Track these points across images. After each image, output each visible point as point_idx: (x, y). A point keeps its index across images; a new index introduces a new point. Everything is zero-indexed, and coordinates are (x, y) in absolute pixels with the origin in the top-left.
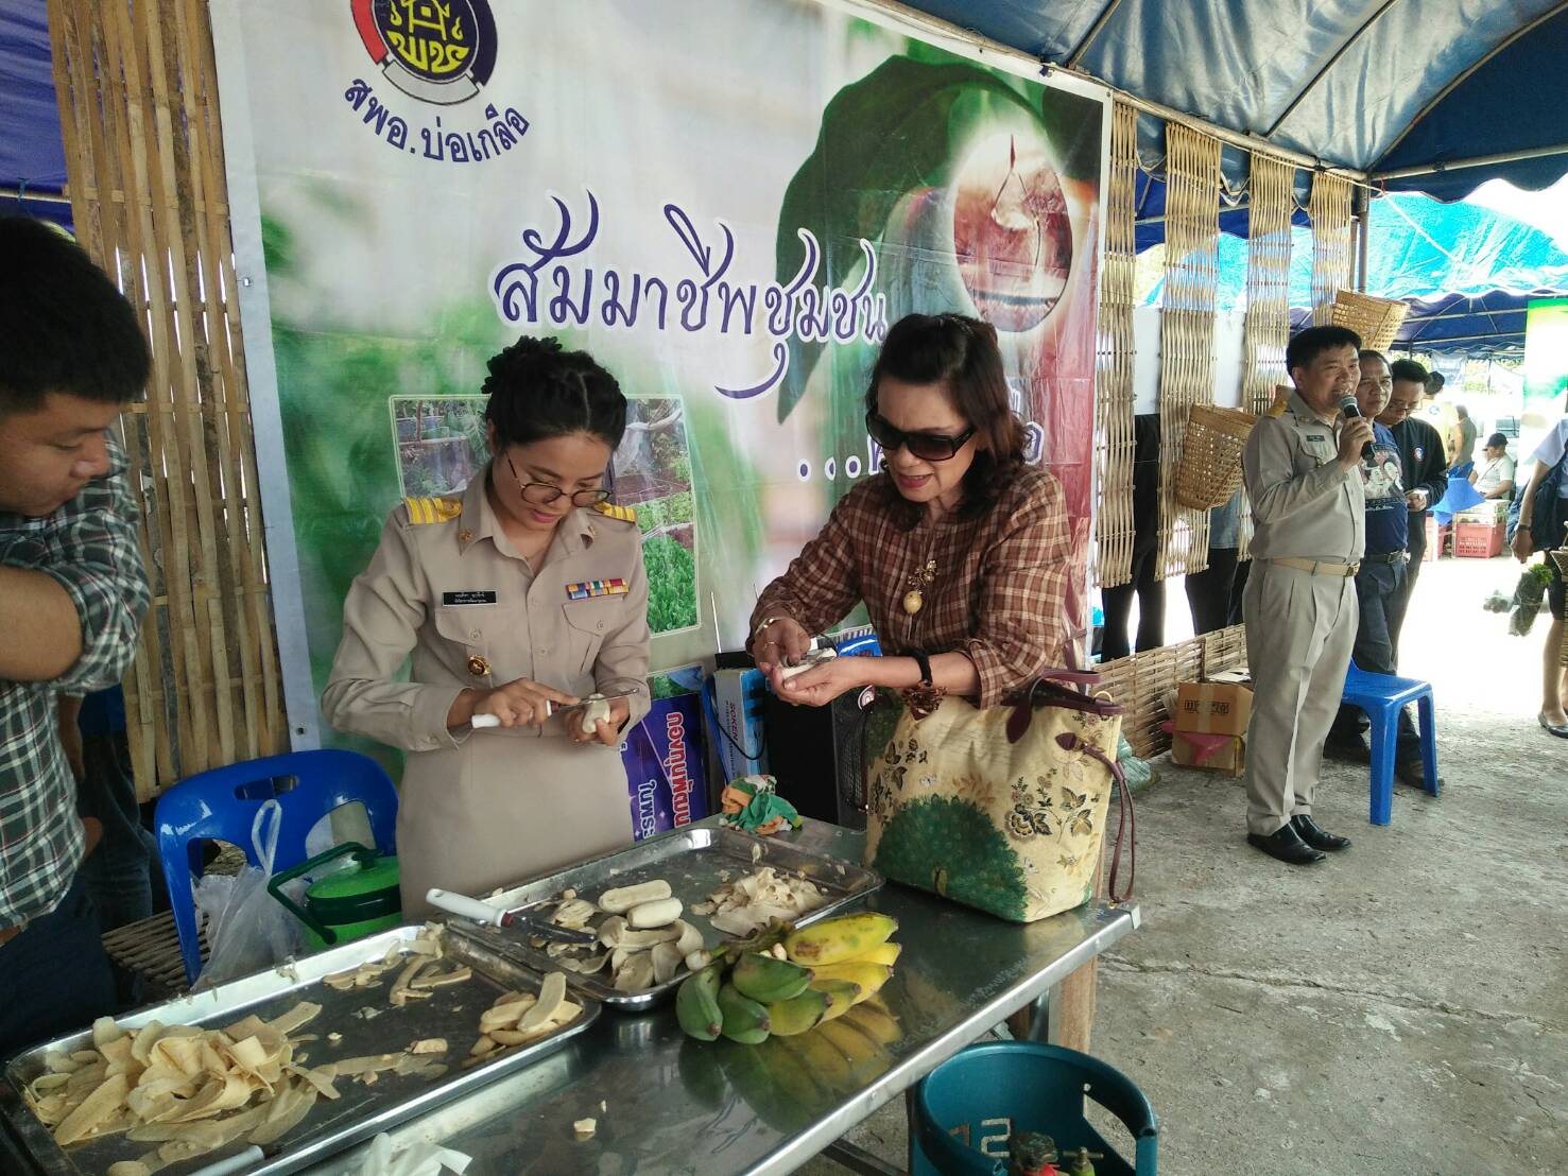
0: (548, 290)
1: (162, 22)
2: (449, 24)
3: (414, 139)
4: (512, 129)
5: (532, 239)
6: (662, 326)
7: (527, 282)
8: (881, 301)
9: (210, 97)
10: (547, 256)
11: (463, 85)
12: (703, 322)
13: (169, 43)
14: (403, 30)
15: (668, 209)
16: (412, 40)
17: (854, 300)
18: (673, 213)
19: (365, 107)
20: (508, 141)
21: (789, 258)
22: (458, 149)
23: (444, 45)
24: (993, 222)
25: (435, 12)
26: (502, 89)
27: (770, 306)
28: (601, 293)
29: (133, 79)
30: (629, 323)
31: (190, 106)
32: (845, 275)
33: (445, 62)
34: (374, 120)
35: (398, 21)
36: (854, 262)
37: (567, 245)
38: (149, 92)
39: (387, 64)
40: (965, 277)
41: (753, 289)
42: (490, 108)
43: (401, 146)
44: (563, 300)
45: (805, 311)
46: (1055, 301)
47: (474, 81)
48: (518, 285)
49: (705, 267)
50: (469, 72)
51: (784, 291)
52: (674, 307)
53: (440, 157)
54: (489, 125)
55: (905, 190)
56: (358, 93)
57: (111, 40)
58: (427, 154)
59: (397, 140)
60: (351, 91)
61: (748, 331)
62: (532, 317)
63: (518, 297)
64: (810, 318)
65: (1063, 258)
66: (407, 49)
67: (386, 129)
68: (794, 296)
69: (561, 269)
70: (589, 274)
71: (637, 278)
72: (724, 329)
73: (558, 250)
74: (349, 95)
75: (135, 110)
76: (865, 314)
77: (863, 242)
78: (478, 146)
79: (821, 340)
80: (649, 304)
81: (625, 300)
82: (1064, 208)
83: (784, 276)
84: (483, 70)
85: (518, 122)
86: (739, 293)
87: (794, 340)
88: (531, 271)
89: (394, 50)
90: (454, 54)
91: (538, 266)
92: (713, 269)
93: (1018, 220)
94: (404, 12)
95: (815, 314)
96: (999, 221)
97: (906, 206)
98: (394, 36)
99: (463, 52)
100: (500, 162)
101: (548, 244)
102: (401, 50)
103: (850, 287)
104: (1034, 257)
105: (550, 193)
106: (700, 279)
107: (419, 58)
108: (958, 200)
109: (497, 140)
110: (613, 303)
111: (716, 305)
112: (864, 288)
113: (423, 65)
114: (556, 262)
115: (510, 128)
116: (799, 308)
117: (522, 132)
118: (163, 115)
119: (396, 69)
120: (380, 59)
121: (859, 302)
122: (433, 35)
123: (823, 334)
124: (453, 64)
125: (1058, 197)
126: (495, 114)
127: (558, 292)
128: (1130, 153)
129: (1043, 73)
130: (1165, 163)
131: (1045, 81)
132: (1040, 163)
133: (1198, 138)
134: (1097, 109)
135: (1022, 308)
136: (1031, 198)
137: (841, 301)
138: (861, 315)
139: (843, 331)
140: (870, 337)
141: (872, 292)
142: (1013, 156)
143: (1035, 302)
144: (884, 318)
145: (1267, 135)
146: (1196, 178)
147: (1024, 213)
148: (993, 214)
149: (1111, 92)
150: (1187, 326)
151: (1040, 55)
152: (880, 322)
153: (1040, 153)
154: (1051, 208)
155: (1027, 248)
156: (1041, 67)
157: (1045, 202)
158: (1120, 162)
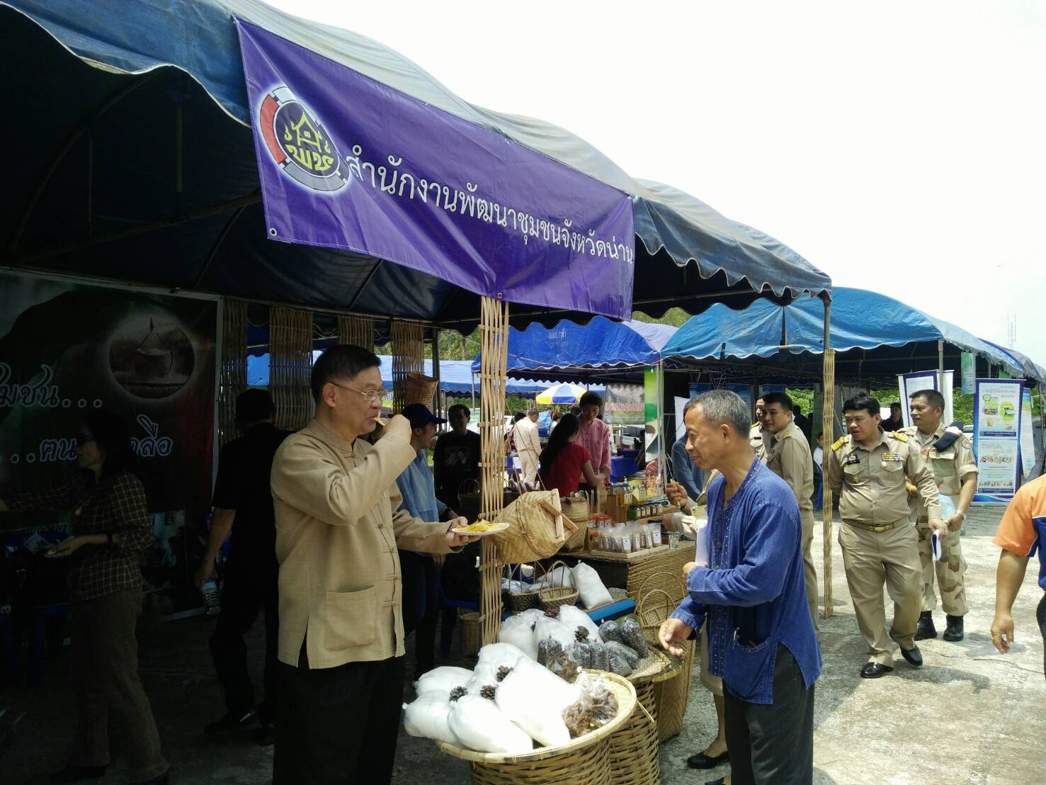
8: (55, 388)
17: (35, 390)
24: (139, 353)
32: (29, 379)
36: (36, 374)
40: (118, 378)
45: (2, 394)
55: (73, 344)
65: (187, 366)
76: (42, 395)
77: (43, 366)
79: (9, 406)
82: (190, 345)
93: (156, 352)
95: (8, 396)
96: (143, 352)
97: (73, 351)
103: (31, 385)
104: (168, 366)
108: (113, 345)
112: (43, 384)
121: (38, 391)
123: (11, 403)
125: (187, 341)
128: (242, 320)
129: (172, 292)
130: (269, 323)
131: (174, 295)
132: (172, 328)
133: (294, 311)
134: (215, 303)
135: (159, 388)
136: (166, 342)
137: (27, 390)
138: (39, 396)
139: (27, 401)
140: (44, 404)
141: (48, 386)
142: (152, 326)
143: (168, 385)
144: (56, 396)
145: (348, 307)
146: (292, 329)
147: (160, 349)
148: (139, 350)
149: (223, 297)
150: (288, 392)
151: (171, 285)
152: (53, 397)
153: (172, 324)
154: (179, 346)
155: (163, 363)
156: (170, 290)
157: (176, 343)
158: (234, 324)
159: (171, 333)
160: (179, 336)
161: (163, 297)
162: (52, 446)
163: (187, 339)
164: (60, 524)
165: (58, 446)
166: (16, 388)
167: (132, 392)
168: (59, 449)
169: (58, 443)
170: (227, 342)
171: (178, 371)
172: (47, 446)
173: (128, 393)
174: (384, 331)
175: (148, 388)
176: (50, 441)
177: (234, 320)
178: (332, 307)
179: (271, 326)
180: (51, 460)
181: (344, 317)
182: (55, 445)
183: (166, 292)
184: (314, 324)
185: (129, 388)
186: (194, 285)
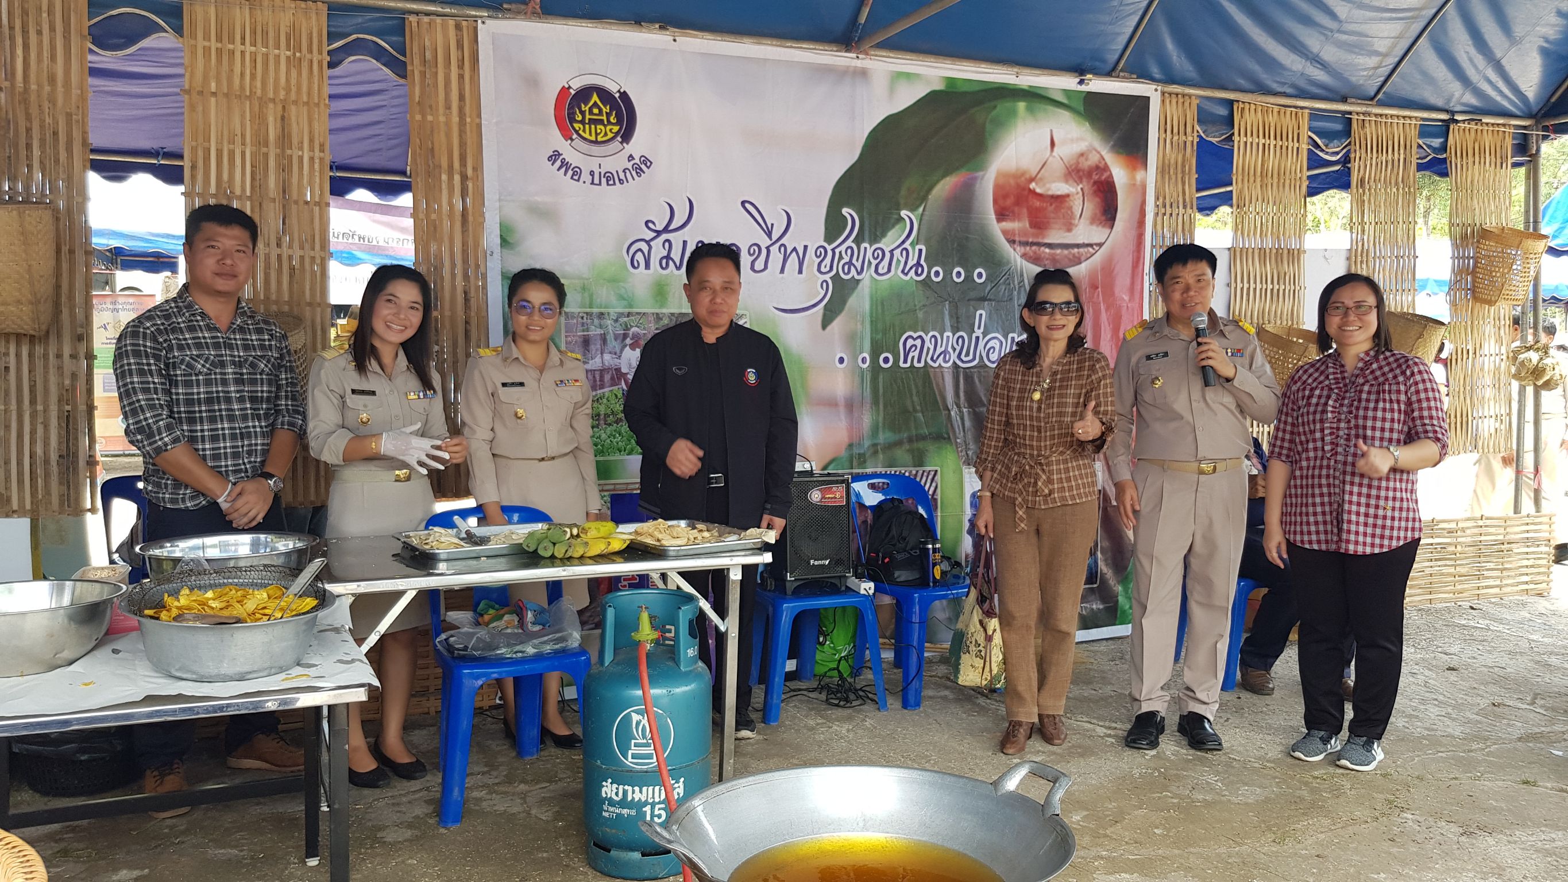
0: (658, 250)
1: (460, 136)
2: (608, 115)
3: (586, 176)
4: (643, 167)
5: (651, 225)
7: (644, 247)
8: (920, 251)
9: (478, 168)
10: (659, 233)
11: (616, 145)
12: (766, 267)
13: (462, 145)
14: (582, 122)
15: (743, 203)
16: (587, 126)
17: (892, 252)
18: (747, 205)
19: (558, 163)
20: (639, 171)
21: (834, 226)
22: (609, 178)
23: (605, 126)
24: (1033, 191)
25: (600, 110)
26: (637, 145)
27: (818, 257)
29: (444, 164)
31: (470, 172)
32: (884, 234)
33: (606, 134)
34: (564, 169)
35: (580, 118)
36: (893, 226)
37: (672, 227)
38: (451, 167)
39: (572, 140)
40: (1005, 232)
41: (806, 247)
42: (631, 156)
43: (578, 180)
44: (668, 257)
45: (846, 259)
46: (1100, 245)
47: (621, 143)
48: (640, 250)
49: (769, 234)
50: (619, 139)
51: (829, 248)
53: (600, 184)
54: (629, 165)
55: (944, 176)
56: (554, 157)
57: (436, 149)
58: (592, 183)
59: (576, 178)
60: (551, 157)
61: (800, 272)
62: (647, 266)
63: (639, 257)
64: (850, 263)
65: (1108, 212)
66: (584, 131)
67: (570, 173)
68: (837, 251)
69: (668, 241)
70: (686, 242)
72: (782, 271)
73: (666, 230)
74: (550, 158)
75: (444, 177)
76: (903, 260)
77: (904, 213)
78: (622, 176)
79: (857, 277)
82: (1111, 176)
83: (830, 237)
84: (627, 135)
85: (647, 161)
86: (795, 249)
87: (836, 278)
88: (648, 242)
89: (577, 132)
90: (611, 130)
91: (652, 239)
92: (775, 237)
93: (1060, 188)
94: (583, 113)
95: (854, 261)
96: (1038, 190)
97: (944, 187)
98: (577, 126)
99: (616, 129)
100: (635, 184)
101: (660, 227)
102: (581, 132)
103: (888, 243)
104: (1078, 213)
105: (663, 199)
106: (765, 242)
107: (590, 134)
108: (996, 178)
109: (634, 173)
111: (776, 256)
112: (903, 242)
113: (593, 138)
114: (664, 237)
115: (641, 166)
116: (841, 258)
117: (648, 167)
118: (457, 178)
119: (578, 142)
120: (568, 137)
121: (897, 253)
122: (601, 122)
123: (859, 274)
124: (610, 135)
125: (1106, 168)
126: (633, 159)
127: (665, 253)
128: (1189, 130)
129: (1081, 82)
130: (1233, 134)
131: (1083, 88)
132: (1082, 146)
133: (1276, 109)
134: (1144, 102)
135: (1066, 252)
136: (1075, 172)
137: (880, 252)
138: (898, 261)
139: (880, 271)
140: (906, 274)
141: (912, 244)
142: (1053, 144)
143: (1078, 246)
144: (922, 262)
145: (1372, 99)
146: (1273, 142)
147: (1067, 182)
148: (1033, 186)
149: (1159, 88)
150: (1263, 261)
151: (1080, 70)
152: (918, 264)
153: (1082, 139)
154: (1095, 177)
155: (1070, 208)
156: (1078, 80)
157: (1089, 173)
158: (1176, 138)
159: (1082, 155)
160: (1093, 160)
161: (1067, 92)
162: (918, 342)
163: (1105, 165)
164: (928, 469)
165: (927, 344)
166: (866, 248)
167: (1025, 255)
168: (929, 349)
169: (927, 339)
170: (1163, 170)
171: (1093, 221)
172: (910, 342)
173: (1019, 259)
174: (1436, 142)
175: (1047, 250)
176: (915, 335)
177: (1175, 130)
178: (1344, 100)
179: (1236, 138)
180: (916, 365)
181: (1362, 117)
182: (923, 341)
183: (1072, 83)
184: (1310, 133)
185: (1020, 250)
186: (1114, 69)
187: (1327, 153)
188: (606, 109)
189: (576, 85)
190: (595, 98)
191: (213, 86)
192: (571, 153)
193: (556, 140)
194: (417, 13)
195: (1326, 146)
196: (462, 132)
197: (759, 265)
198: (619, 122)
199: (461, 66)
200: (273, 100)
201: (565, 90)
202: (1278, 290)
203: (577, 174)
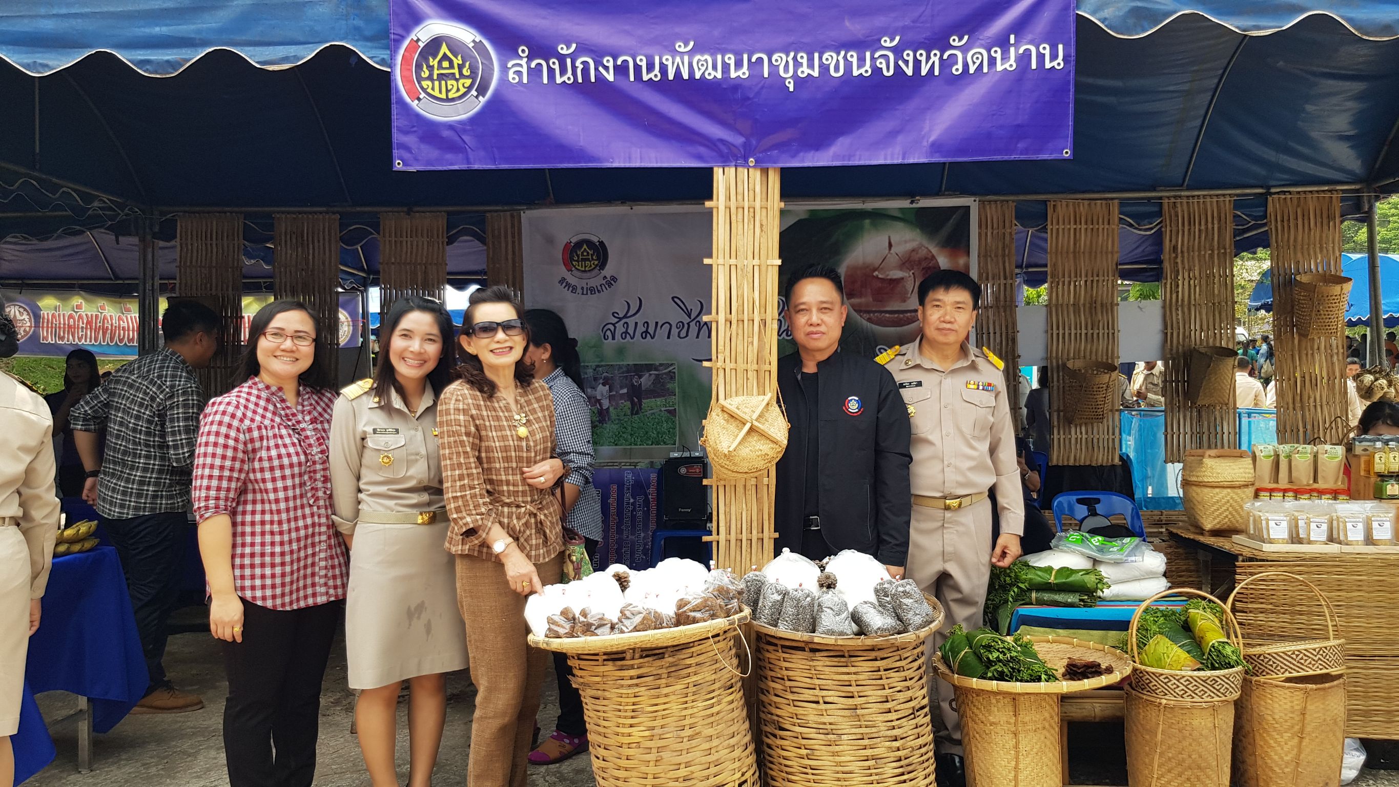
0: (620, 328)
2: (592, 256)
3: (579, 291)
4: (612, 282)
5: (616, 315)
6: (668, 338)
7: (612, 328)
10: (620, 319)
11: (596, 271)
12: (687, 335)
13: (514, 278)
14: (578, 261)
15: (673, 298)
16: (580, 263)
18: (675, 299)
19: (563, 284)
20: (610, 285)
22: (592, 290)
23: (590, 261)
24: (877, 277)
25: (588, 253)
26: (608, 271)
28: (641, 329)
30: (652, 338)
33: (591, 266)
34: (567, 288)
35: (576, 258)
37: (628, 315)
39: (572, 271)
42: (605, 277)
43: (575, 293)
44: (626, 332)
47: (599, 270)
48: (609, 329)
49: (689, 316)
50: (598, 268)
52: (675, 331)
53: (587, 294)
54: (604, 282)
56: (562, 281)
58: (583, 294)
59: (574, 291)
60: (559, 281)
62: (613, 338)
63: (608, 333)
67: (571, 289)
69: (626, 323)
70: (636, 323)
71: (657, 323)
72: (697, 337)
73: (625, 317)
78: (599, 288)
80: (662, 332)
81: (651, 330)
84: (602, 265)
85: (614, 279)
86: (705, 323)
88: (614, 325)
89: (575, 266)
90: (594, 264)
91: (617, 323)
92: (693, 317)
93: (897, 274)
94: (578, 255)
96: (880, 276)
98: (574, 263)
99: (596, 262)
100: (606, 293)
101: (621, 316)
102: (577, 266)
105: (623, 299)
106: (686, 320)
107: (582, 267)
109: (606, 286)
110: (647, 332)
111: (694, 328)
113: (583, 269)
114: (624, 320)
117: (615, 282)
119: (575, 272)
120: (570, 270)
122: (588, 260)
124: (593, 266)
127: (624, 330)
128: (1007, 224)
129: (912, 202)
130: (1047, 224)
131: (914, 205)
132: (914, 244)
133: (1087, 202)
134: (968, 208)
135: (903, 316)
136: (907, 262)
142: (890, 245)
145: (1180, 186)
146: (1084, 226)
147: (901, 270)
148: (876, 273)
149: (978, 199)
150: (1077, 313)
151: (911, 195)
153: (913, 240)
154: (924, 264)
155: (904, 287)
156: (909, 201)
157: (920, 262)
158: (995, 232)
159: (913, 250)
160: (923, 253)
161: (901, 209)
163: (933, 257)
167: (869, 320)
170: (984, 255)
173: (865, 322)
174: (1255, 212)
175: (887, 315)
177: (995, 226)
178: (1153, 189)
179: (1049, 227)
181: (1173, 200)
183: (905, 203)
184: (1120, 216)
185: (866, 316)
186: (940, 190)
187: (1140, 230)
188: (591, 252)
189: (574, 240)
190: (585, 246)
191: (393, 260)
192: (572, 280)
193: (563, 271)
194: (490, 211)
195: (1139, 225)
196: (514, 271)
197: (683, 334)
198: (598, 259)
199: (513, 237)
200: (420, 264)
201: (567, 245)
202: (1092, 334)
203: (574, 289)
